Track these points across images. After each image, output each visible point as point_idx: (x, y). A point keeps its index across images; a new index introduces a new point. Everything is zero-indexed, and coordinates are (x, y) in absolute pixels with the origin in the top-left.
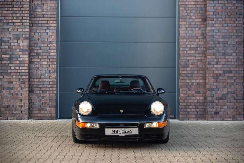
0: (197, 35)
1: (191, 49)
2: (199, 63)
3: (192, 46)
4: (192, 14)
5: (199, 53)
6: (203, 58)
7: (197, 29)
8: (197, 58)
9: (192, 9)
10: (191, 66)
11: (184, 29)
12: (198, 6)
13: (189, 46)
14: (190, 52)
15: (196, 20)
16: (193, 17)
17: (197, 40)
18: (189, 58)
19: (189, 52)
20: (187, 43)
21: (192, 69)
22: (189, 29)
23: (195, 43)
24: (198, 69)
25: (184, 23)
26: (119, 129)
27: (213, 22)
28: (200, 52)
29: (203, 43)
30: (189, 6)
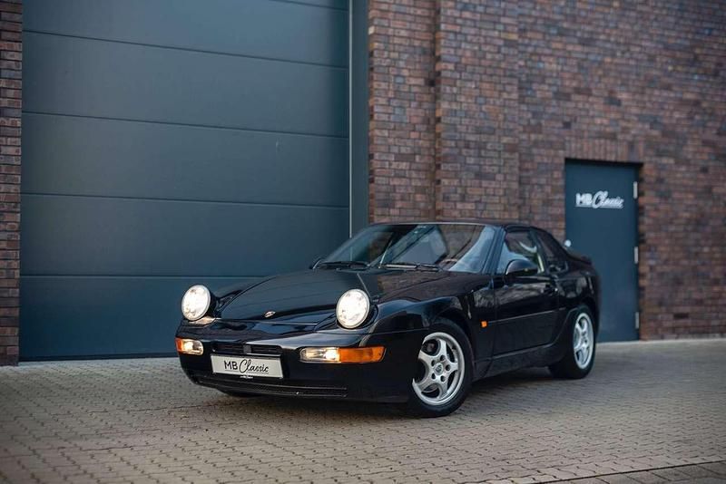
0: (415, 120)
1: (400, 157)
2: (419, 197)
3: (403, 150)
4: (402, 64)
5: (418, 170)
6: (427, 184)
7: (414, 104)
8: (413, 184)
9: (402, 49)
10: (399, 204)
11: (383, 101)
12: (417, 43)
13: (395, 150)
14: (398, 166)
15: (413, 81)
16: (405, 73)
17: (414, 135)
18: (396, 182)
19: (394, 165)
20: (391, 141)
21: (404, 212)
22: (394, 103)
23: (409, 143)
24: (417, 212)
25: (384, 85)
26: (238, 360)
27: (455, 90)
28: (421, 167)
29: (427, 144)
30: (396, 41)
